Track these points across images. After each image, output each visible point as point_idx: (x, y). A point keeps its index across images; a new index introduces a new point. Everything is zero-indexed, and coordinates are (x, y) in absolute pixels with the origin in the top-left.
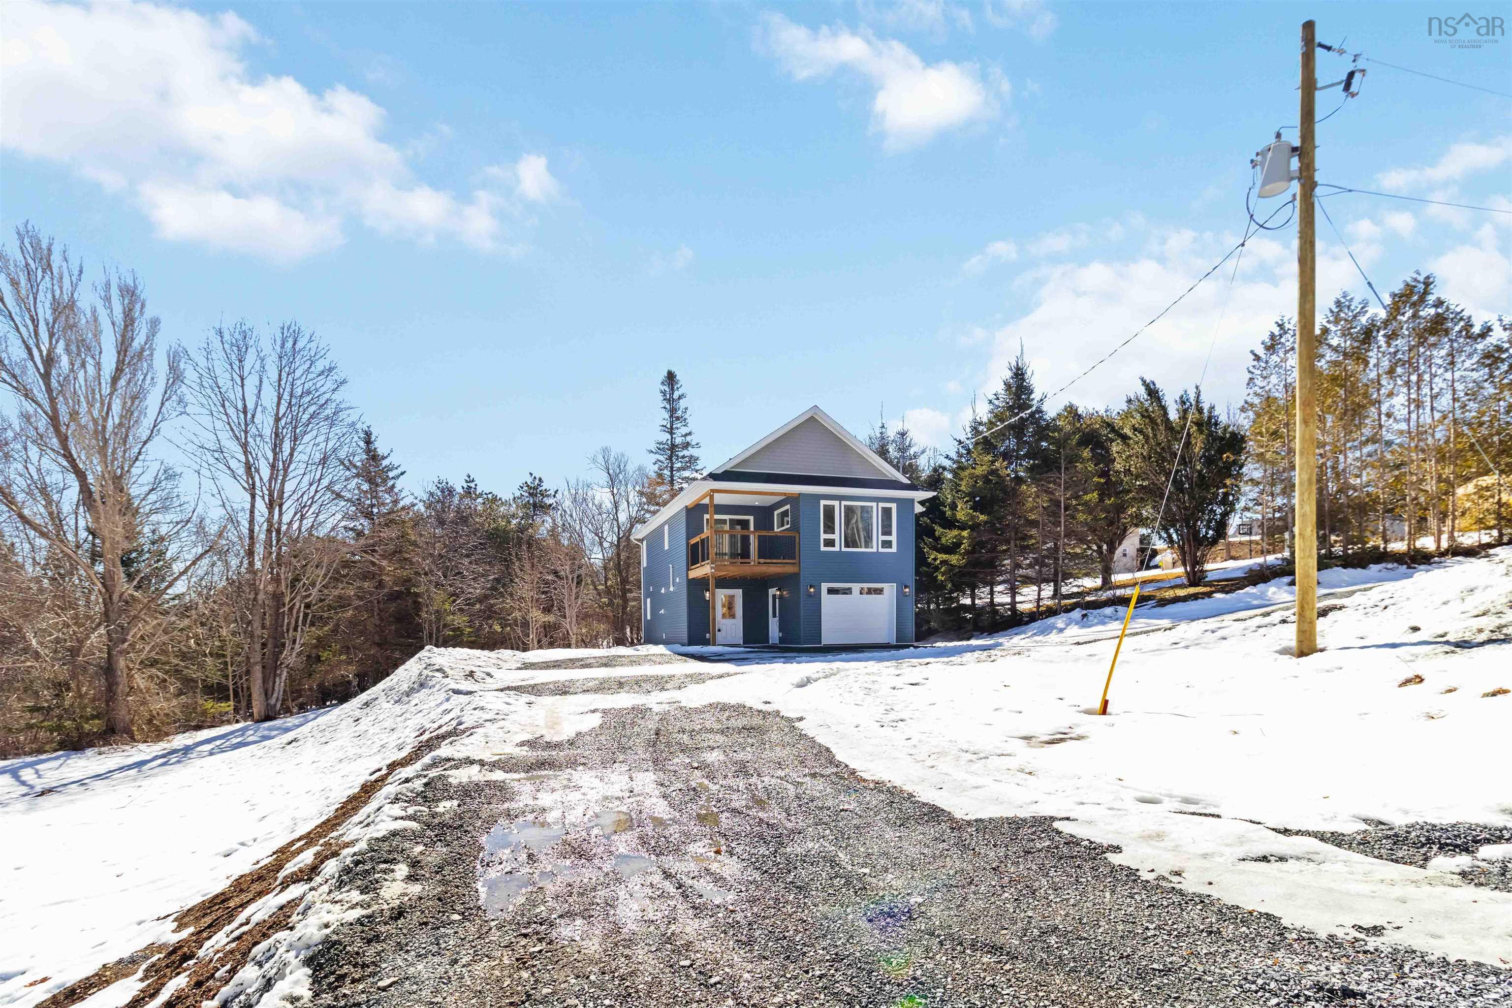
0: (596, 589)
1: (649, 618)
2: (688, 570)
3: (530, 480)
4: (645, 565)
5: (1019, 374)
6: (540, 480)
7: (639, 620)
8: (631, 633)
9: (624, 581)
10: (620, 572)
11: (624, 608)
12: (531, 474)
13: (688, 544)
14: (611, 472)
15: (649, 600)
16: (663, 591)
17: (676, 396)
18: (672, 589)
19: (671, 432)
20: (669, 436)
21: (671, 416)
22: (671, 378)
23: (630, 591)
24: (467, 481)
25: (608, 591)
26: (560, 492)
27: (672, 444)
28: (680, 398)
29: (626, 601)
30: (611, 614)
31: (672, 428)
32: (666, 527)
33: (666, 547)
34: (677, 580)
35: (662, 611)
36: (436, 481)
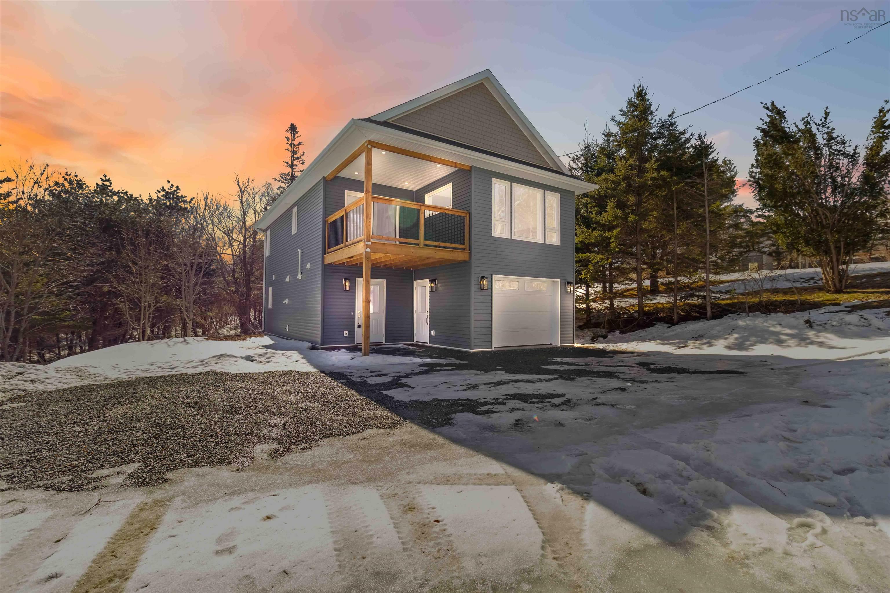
0: (225, 279)
1: (270, 306)
2: (324, 253)
3: (167, 186)
4: (268, 254)
5: (641, 94)
6: (177, 187)
7: (261, 305)
8: (255, 315)
9: (248, 274)
10: (245, 266)
11: (248, 295)
12: (169, 182)
13: (325, 222)
14: (241, 184)
15: (270, 289)
16: (288, 279)
17: (296, 142)
18: (299, 277)
19: (292, 166)
20: (290, 170)
21: (292, 156)
22: (293, 129)
23: (254, 282)
24: (102, 180)
25: (235, 281)
26: (194, 200)
27: (292, 176)
28: (299, 144)
29: (249, 290)
30: (238, 300)
31: (292, 163)
32: (295, 210)
33: (294, 232)
34: (308, 266)
35: (286, 301)
36: (63, 173)
